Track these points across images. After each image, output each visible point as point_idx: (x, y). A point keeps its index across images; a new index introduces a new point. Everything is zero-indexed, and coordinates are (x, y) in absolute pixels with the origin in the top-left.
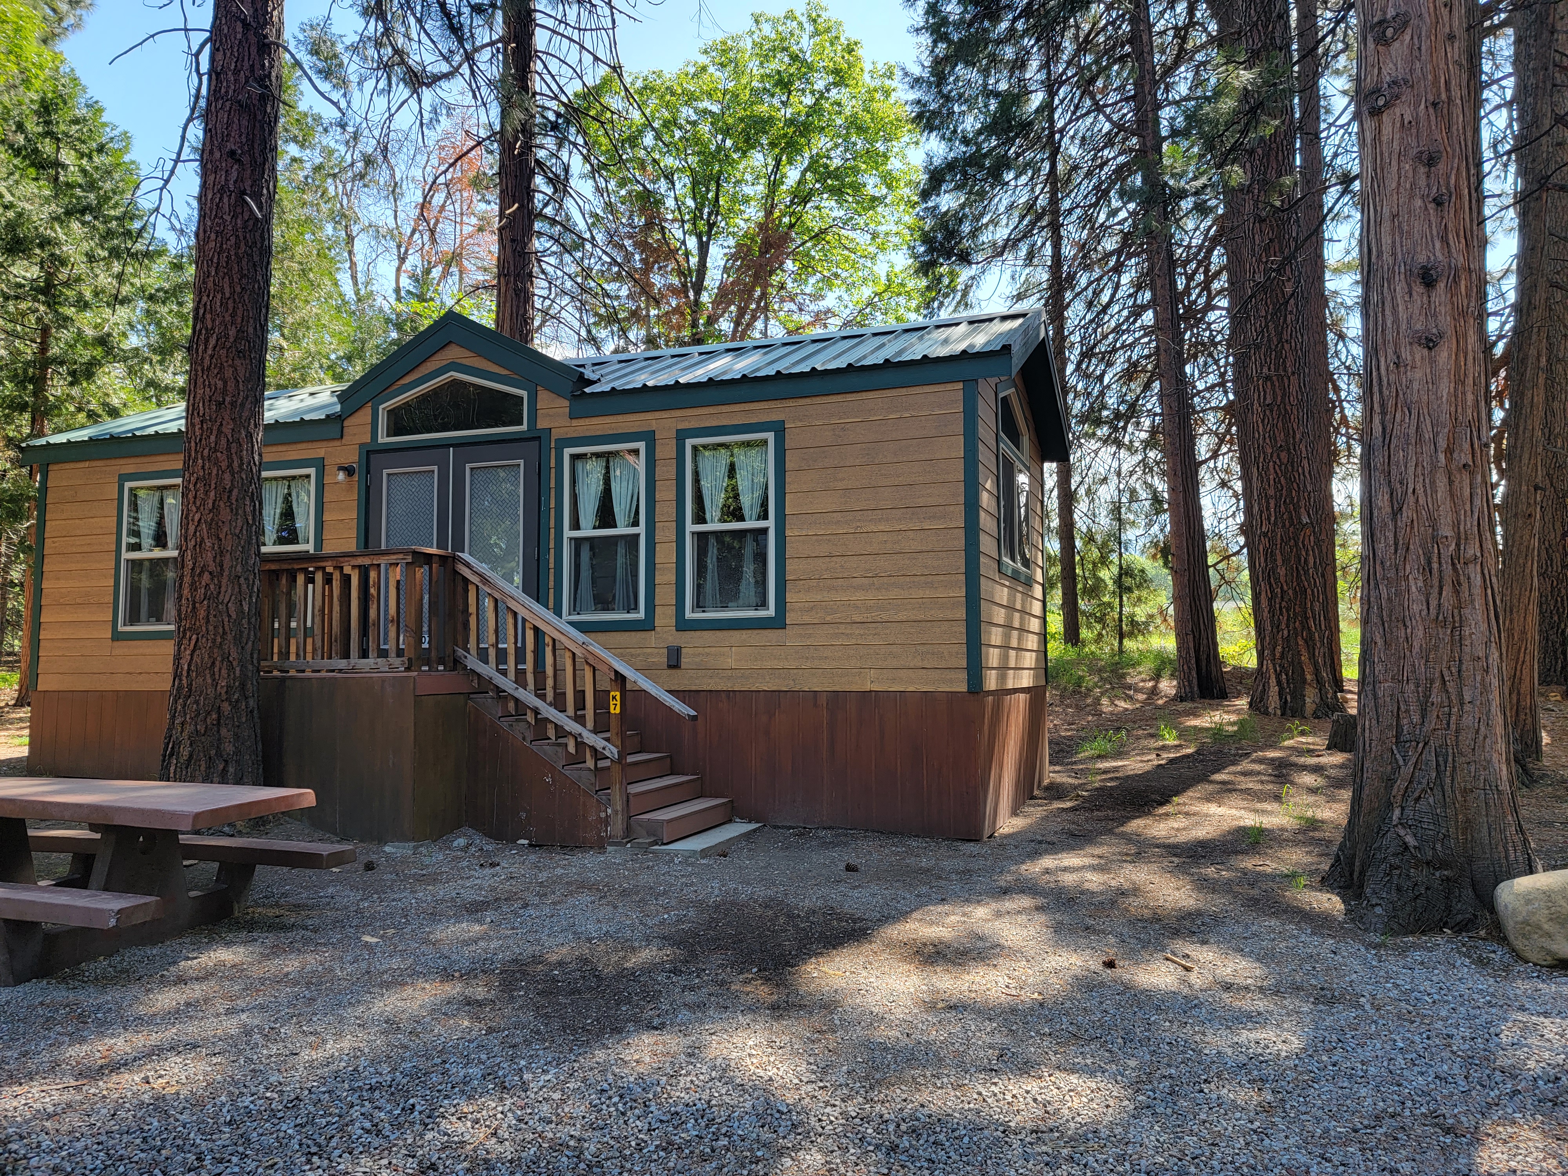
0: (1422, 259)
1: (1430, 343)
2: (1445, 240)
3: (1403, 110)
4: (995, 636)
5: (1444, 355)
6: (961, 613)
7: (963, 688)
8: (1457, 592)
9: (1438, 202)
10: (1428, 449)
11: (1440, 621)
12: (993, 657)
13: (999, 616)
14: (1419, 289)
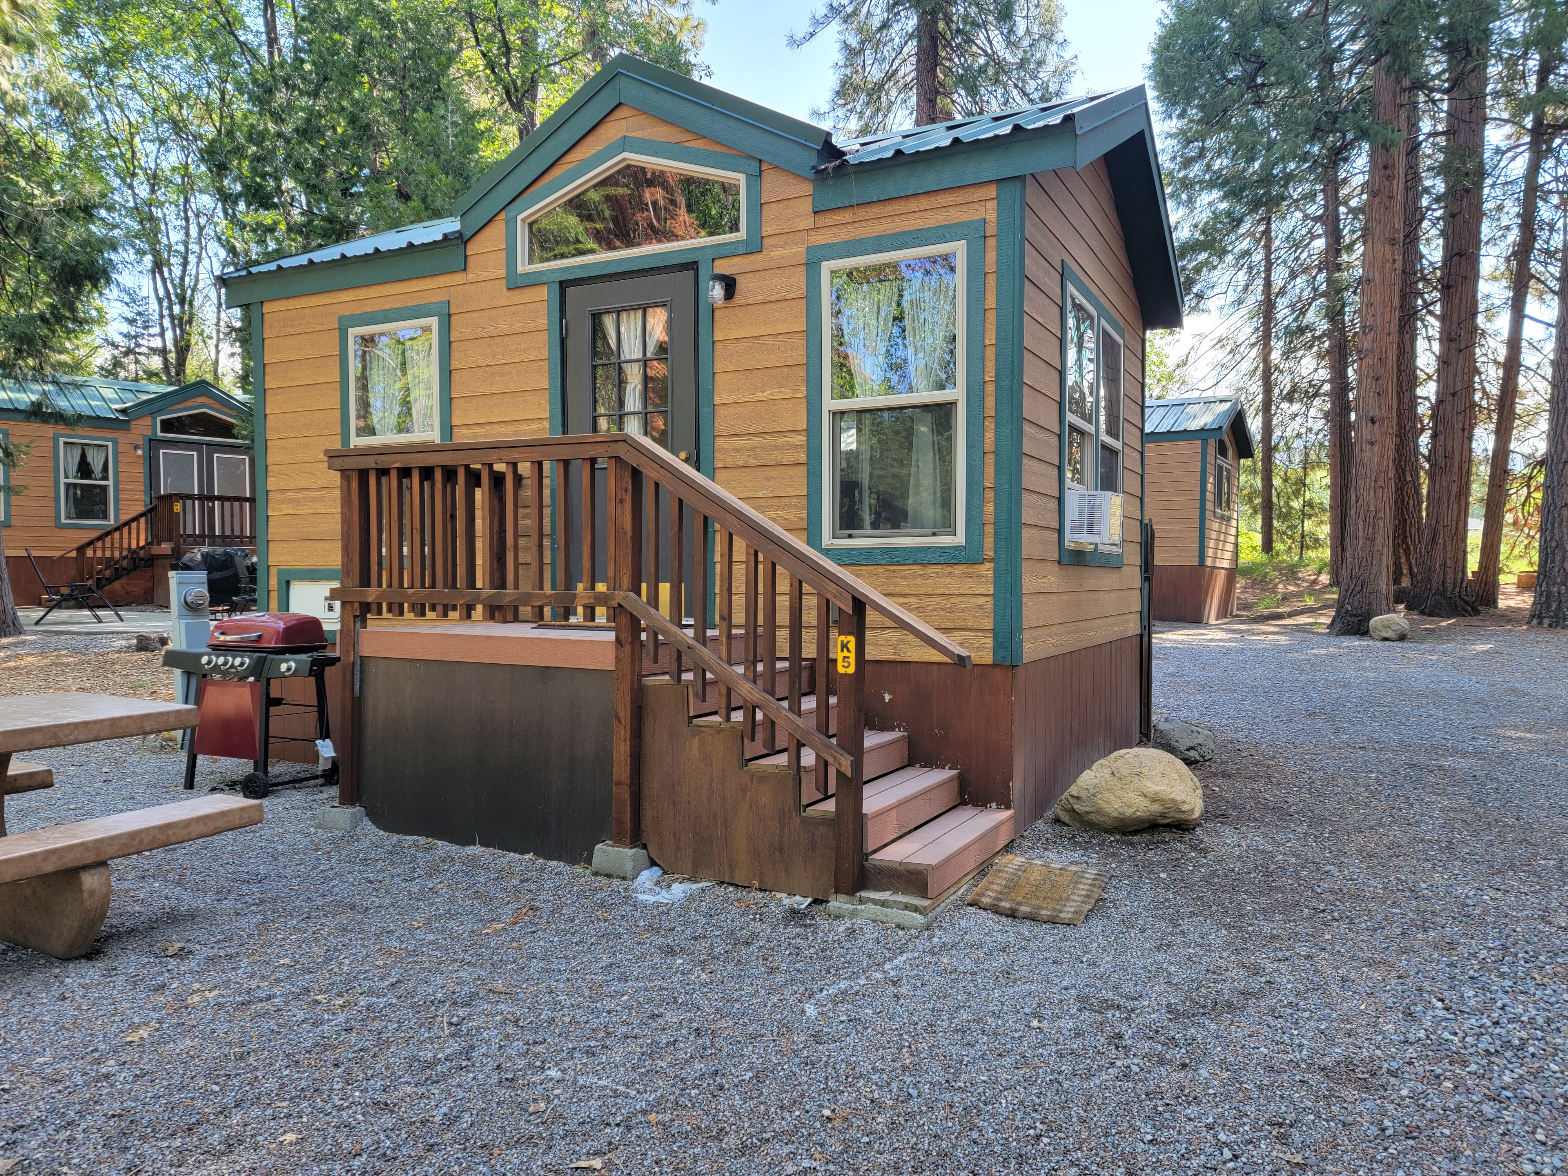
0: (1371, 414)
1: (1372, 444)
2: (1380, 407)
3: (1369, 360)
4: (1212, 544)
5: (1376, 448)
6: (1197, 534)
7: (1197, 564)
8: (1374, 528)
9: (1378, 394)
10: (1368, 480)
11: (1367, 539)
12: (1210, 553)
13: (1214, 535)
14: (1370, 424)
